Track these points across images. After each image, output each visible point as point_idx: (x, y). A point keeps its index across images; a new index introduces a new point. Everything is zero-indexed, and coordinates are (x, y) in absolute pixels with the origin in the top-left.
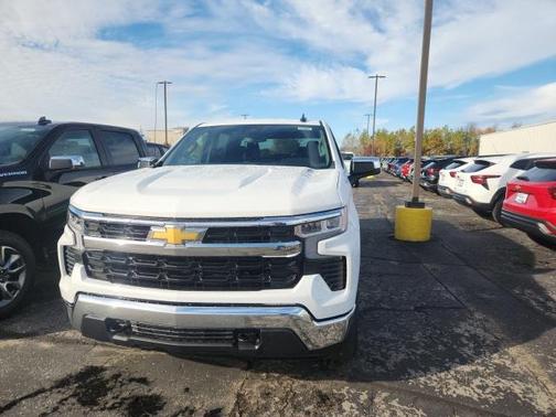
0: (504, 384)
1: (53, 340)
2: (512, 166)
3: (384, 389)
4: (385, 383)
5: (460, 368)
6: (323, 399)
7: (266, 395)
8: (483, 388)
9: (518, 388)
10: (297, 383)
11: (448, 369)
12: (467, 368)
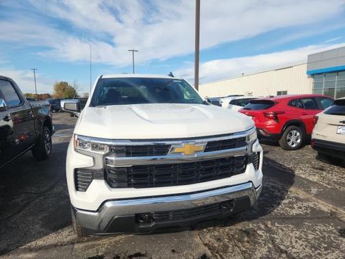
0: (306, 204)
1: (30, 250)
2: (230, 103)
3: (269, 220)
4: (263, 217)
5: (284, 202)
6: (247, 233)
7: (219, 240)
8: (300, 208)
9: (311, 205)
10: (227, 229)
11: (279, 204)
12: (286, 201)
